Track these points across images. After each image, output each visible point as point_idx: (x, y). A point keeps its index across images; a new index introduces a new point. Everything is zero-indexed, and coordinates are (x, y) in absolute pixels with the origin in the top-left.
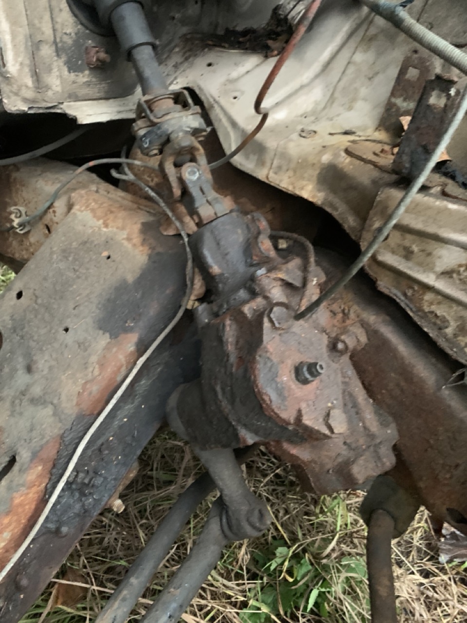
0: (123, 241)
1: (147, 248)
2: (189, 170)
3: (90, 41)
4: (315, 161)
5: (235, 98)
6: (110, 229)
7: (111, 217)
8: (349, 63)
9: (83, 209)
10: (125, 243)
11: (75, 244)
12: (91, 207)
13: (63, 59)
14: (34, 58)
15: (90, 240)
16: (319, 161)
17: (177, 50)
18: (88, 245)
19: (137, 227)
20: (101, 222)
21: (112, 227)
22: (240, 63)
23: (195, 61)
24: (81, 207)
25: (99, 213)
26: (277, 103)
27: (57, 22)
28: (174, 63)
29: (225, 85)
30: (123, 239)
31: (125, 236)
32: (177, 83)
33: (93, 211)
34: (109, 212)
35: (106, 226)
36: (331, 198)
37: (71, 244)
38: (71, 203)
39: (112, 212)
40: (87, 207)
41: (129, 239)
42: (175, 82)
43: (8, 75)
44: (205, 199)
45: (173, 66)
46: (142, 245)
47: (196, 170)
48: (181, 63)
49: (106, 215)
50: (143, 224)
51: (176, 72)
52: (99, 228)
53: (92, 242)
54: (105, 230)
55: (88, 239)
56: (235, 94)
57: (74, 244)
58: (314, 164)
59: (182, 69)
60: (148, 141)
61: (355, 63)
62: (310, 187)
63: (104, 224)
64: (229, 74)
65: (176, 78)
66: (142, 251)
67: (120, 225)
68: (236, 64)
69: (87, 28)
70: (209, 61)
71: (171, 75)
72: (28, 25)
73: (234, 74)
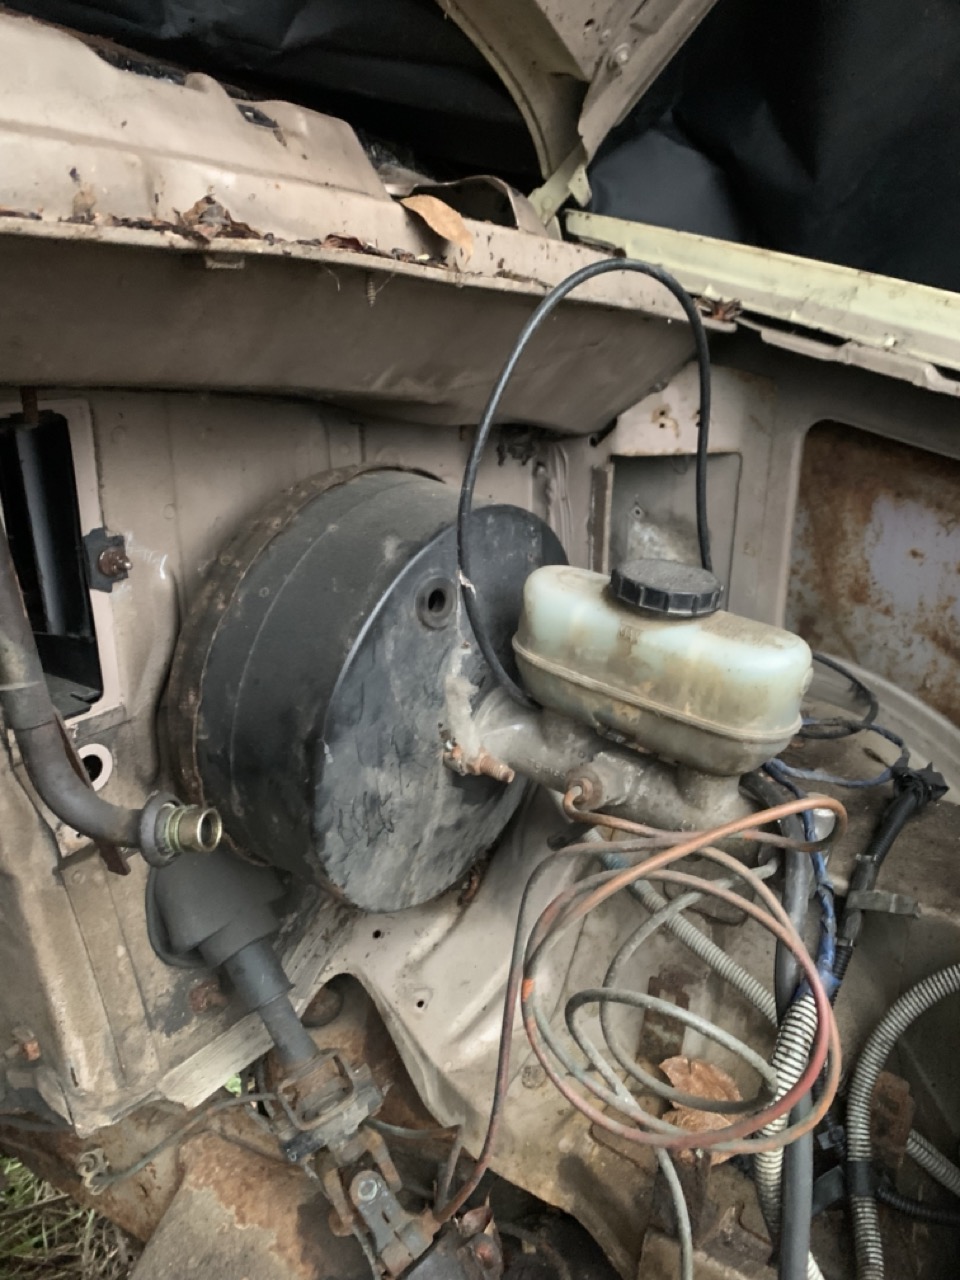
0: (272, 1253)
1: (311, 1267)
2: (363, 1184)
3: (196, 981)
4: (549, 1148)
5: (420, 1004)
6: (248, 1225)
7: (249, 1197)
8: (581, 933)
9: (201, 1181)
10: (275, 1256)
11: (193, 1262)
12: (214, 1177)
13: (159, 1027)
14: (118, 1055)
15: (217, 1252)
16: (556, 1149)
17: (326, 906)
18: (214, 1263)
19: (292, 1219)
20: (233, 1209)
21: (252, 1221)
22: (423, 930)
23: (355, 927)
24: (198, 1179)
25: (229, 1188)
26: (484, 1009)
27: (148, 991)
28: (323, 932)
29: (404, 976)
30: (271, 1249)
31: (273, 1242)
32: (331, 968)
33: (217, 1184)
34: (243, 1188)
35: (242, 1220)
36: (583, 1204)
37: (186, 1260)
38: (181, 1161)
39: (249, 1187)
40: (208, 1176)
41: (280, 1248)
42: (327, 968)
43: (83, 1094)
44: (392, 1232)
45: (323, 937)
46: (303, 1260)
47: (372, 1181)
48: (334, 932)
49: (240, 1195)
50: (302, 1210)
51: (327, 949)
52: (231, 1224)
53: (222, 1255)
54: (240, 1227)
55: (215, 1249)
56: (420, 996)
57: (192, 1260)
58: (548, 1153)
59: (336, 946)
60: (295, 1153)
61: (590, 936)
62: (550, 1184)
63: (238, 1213)
64: (408, 953)
65: (328, 962)
66: (305, 1273)
67: (264, 1217)
68: (417, 934)
69: (189, 968)
70: (375, 929)
71: (320, 956)
72: (109, 1022)
73: (416, 951)
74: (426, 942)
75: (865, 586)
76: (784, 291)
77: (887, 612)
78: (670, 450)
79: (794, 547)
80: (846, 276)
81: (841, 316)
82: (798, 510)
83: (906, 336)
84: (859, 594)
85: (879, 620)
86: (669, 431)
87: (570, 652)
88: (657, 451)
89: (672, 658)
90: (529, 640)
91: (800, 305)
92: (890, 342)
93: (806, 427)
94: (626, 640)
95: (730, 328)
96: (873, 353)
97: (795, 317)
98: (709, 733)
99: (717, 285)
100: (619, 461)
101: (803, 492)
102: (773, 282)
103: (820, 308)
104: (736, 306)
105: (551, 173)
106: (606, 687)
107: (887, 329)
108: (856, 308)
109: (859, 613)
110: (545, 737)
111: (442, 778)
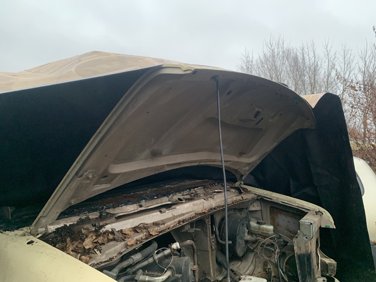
5: (240, 270)
29: (237, 268)
70: (233, 264)
73: (238, 266)
74: (239, 264)
75: (278, 224)
76: (265, 194)
77: (281, 227)
78: (255, 210)
79: (270, 220)
80: (271, 192)
81: (271, 196)
82: (270, 216)
83: (278, 198)
84: (278, 225)
85: (281, 228)
86: (255, 208)
87: (255, 228)
88: (254, 210)
89: (263, 228)
90: (251, 228)
91: (267, 195)
92: (276, 199)
93: (269, 207)
94: (259, 227)
95: (260, 198)
96: (275, 200)
97: (267, 196)
98: (267, 233)
99: (258, 193)
100: (250, 211)
101: (270, 213)
102: (264, 193)
103: (269, 195)
104: (260, 195)
105: (238, 181)
106: (258, 231)
107: (276, 198)
108: (273, 195)
109: (278, 228)
110: (252, 237)
111: (244, 241)
